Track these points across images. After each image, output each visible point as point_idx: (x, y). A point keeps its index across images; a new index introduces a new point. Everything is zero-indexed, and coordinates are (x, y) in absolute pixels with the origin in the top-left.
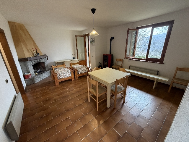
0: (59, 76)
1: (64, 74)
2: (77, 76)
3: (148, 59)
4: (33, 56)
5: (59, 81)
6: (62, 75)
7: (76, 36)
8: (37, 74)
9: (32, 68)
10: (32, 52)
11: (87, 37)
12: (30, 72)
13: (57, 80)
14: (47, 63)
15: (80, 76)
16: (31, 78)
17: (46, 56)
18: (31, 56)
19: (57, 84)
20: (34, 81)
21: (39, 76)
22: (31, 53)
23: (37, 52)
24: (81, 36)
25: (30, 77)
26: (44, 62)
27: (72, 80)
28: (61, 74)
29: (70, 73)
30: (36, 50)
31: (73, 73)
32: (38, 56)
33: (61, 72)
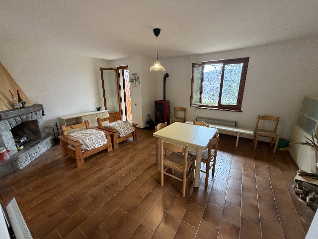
0: (85, 146)
1: (94, 141)
2: (117, 141)
3: (221, 107)
4: (11, 108)
5: (85, 156)
6: (89, 144)
7: (102, 69)
8: (22, 147)
9: (10, 135)
10: (7, 99)
11: (121, 71)
12: (6, 145)
13: (81, 154)
14: (42, 121)
15: (121, 141)
16: (9, 160)
17: (40, 108)
18: (6, 109)
19: (81, 163)
20: (17, 165)
21: (28, 151)
22: (6, 101)
23: (20, 100)
24: (111, 69)
25: (7, 157)
26: (36, 119)
27: (109, 149)
28: (88, 141)
29: (105, 139)
30: (18, 94)
31: (110, 138)
32: (23, 107)
33: (87, 138)
